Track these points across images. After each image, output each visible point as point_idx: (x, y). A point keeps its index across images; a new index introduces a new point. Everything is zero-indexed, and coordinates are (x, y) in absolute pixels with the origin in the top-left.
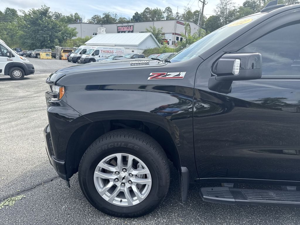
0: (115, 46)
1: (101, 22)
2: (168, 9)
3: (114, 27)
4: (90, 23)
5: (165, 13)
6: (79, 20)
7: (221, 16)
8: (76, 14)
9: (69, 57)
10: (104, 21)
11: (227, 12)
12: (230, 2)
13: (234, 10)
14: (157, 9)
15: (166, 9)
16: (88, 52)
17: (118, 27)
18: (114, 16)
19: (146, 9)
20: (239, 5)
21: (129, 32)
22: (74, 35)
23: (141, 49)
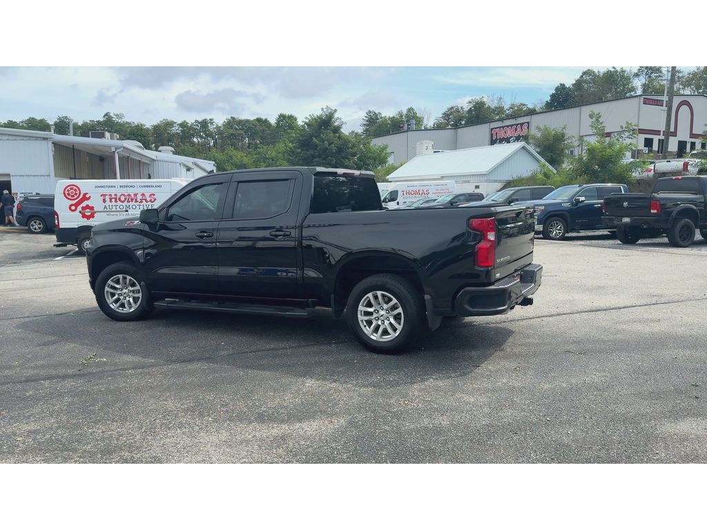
14: (612, 70)
17: (492, 129)
18: (496, 101)
19: (584, 73)
21: (517, 139)
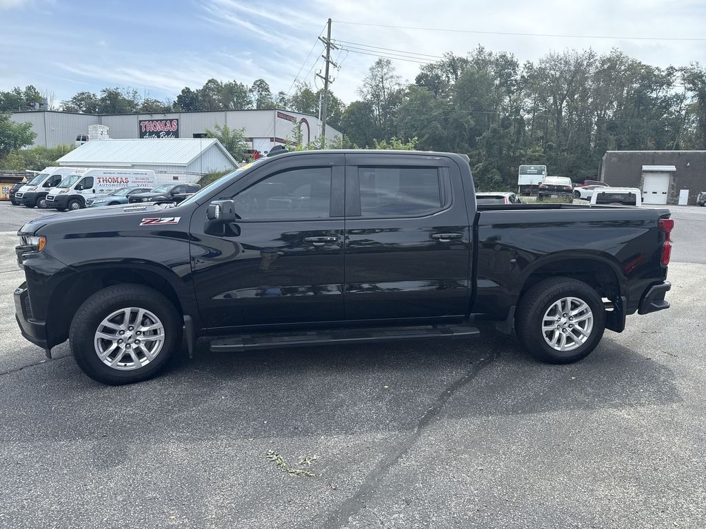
0: (133, 166)
1: (97, 110)
2: (261, 84)
3: (131, 122)
4: (68, 111)
5: (255, 93)
6: (37, 104)
7: (373, 104)
8: (29, 88)
9: (14, 192)
10: (106, 107)
11: (386, 93)
12: (390, 74)
13: (399, 91)
14: (234, 83)
15: (254, 84)
16: (64, 183)
17: (140, 121)
18: (131, 95)
19: (210, 81)
20: (407, 80)
21: (168, 133)
22: (28, 141)
23: (193, 174)
